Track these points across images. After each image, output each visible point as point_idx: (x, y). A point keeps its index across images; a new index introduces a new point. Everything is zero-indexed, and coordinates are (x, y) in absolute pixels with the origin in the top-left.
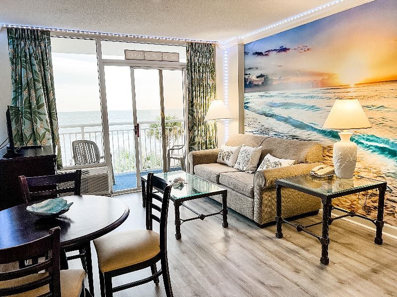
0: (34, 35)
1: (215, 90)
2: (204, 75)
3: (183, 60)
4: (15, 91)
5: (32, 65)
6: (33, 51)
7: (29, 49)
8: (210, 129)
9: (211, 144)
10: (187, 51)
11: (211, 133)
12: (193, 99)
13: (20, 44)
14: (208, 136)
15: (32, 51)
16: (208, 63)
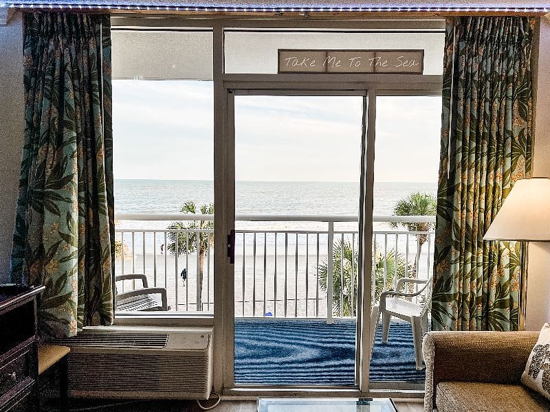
0: (76, 25)
1: (529, 149)
2: (496, 104)
3: (434, 66)
4: (28, 147)
5: (63, 89)
6: (71, 58)
7: (62, 55)
8: (505, 261)
9: (502, 305)
10: (449, 41)
11: (507, 272)
12: (453, 173)
13: (47, 46)
14: (495, 278)
15: (67, 60)
16: (511, 73)
